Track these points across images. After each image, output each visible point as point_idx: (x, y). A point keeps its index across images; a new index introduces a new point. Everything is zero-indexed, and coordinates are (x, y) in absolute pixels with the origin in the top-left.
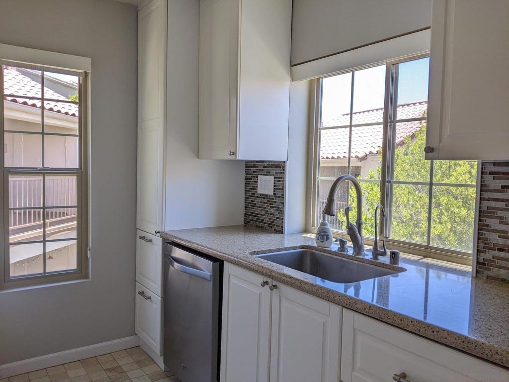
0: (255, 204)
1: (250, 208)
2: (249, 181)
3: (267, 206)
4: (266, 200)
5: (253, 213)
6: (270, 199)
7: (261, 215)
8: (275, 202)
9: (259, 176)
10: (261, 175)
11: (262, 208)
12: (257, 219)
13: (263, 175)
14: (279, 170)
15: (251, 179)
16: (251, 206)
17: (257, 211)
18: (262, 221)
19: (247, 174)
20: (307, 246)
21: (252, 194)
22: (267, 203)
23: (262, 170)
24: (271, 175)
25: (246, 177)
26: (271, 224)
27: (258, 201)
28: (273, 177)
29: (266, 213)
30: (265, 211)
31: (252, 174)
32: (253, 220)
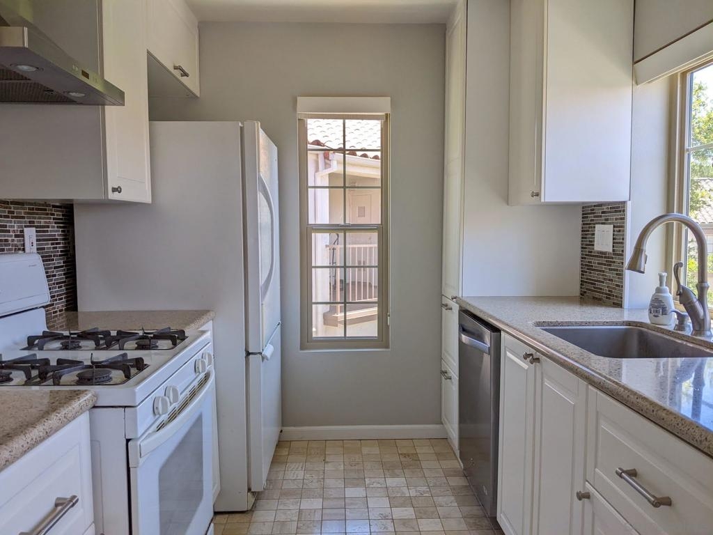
0: (592, 266)
1: (586, 272)
2: (586, 235)
3: (605, 268)
4: (603, 260)
5: (590, 279)
6: (608, 258)
7: (600, 281)
8: (614, 262)
9: (597, 226)
10: (599, 223)
11: (600, 271)
12: (594, 288)
13: (602, 223)
14: (618, 215)
15: (588, 231)
16: (588, 269)
17: (594, 276)
18: (600, 290)
19: (584, 224)
20: (634, 322)
21: (589, 252)
22: (605, 265)
23: (601, 216)
24: (610, 224)
25: (582, 228)
26: (609, 295)
27: (595, 262)
28: (612, 226)
29: (604, 279)
30: (603, 275)
31: (590, 224)
32: (589, 290)
